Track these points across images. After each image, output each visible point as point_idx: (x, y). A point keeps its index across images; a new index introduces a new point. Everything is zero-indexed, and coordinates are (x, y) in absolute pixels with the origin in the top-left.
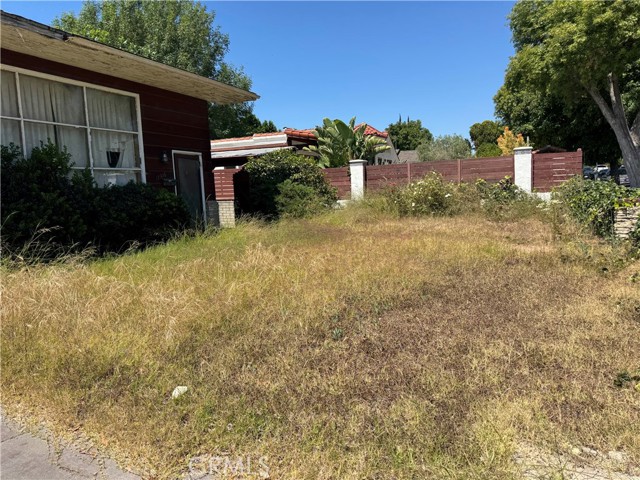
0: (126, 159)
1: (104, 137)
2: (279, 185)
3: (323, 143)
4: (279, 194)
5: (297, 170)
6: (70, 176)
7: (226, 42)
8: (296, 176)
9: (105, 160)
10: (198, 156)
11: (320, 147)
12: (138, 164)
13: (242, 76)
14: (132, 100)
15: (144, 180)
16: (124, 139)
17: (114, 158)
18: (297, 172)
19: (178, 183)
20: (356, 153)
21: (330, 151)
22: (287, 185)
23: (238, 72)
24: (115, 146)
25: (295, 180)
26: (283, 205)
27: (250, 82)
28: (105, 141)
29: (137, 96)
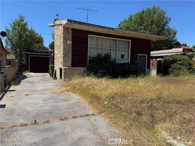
0: (126, 57)
1: (121, 51)
2: (171, 65)
4: (171, 68)
5: (180, 60)
6: (111, 60)
7: (170, 20)
8: (179, 62)
9: (120, 56)
10: (146, 56)
12: (128, 58)
13: (174, 30)
15: (129, 62)
16: (126, 52)
17: (123, 56)
18: (179, 61)
19: (139, 63)
22: (174, 65)
23: (172, 28)
24: (123, 53)
25: (178, 64)
27: (177, 31)
28: (121, 52)
29: (130, 41)
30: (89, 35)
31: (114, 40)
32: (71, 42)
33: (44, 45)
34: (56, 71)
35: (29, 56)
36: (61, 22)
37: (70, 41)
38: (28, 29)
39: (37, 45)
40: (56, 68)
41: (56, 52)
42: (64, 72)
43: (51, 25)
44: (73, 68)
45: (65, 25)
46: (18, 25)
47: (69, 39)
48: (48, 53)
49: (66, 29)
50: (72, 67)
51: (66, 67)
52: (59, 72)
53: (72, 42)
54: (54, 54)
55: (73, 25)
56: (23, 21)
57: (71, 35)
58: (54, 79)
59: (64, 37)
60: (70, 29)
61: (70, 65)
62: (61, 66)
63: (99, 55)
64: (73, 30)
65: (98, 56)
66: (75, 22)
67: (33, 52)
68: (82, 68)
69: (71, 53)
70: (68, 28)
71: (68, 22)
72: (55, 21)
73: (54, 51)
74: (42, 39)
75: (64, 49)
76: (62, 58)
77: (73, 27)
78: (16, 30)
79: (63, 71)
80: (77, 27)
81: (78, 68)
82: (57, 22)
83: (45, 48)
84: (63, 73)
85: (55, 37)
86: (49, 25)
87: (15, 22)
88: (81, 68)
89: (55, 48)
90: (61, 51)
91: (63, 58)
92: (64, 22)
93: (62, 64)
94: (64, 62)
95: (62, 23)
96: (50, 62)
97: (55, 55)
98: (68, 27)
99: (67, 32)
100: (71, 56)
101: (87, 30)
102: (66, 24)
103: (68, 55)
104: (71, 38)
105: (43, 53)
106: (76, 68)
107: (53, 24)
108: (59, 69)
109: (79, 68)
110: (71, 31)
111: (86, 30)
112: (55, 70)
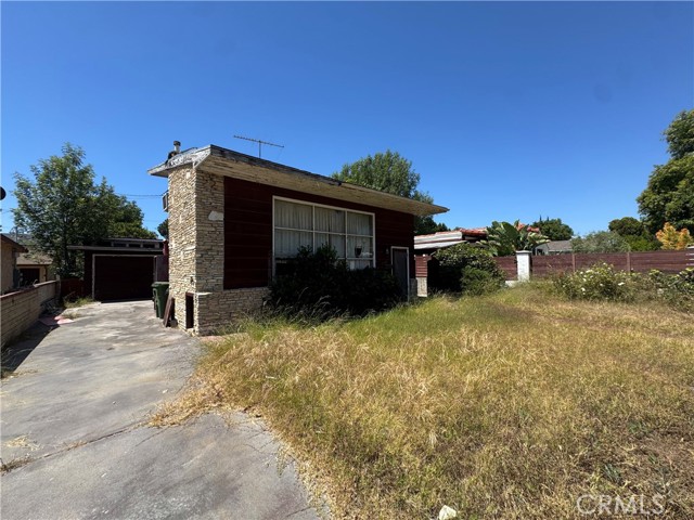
0: (365, 254)
1: (354, 240)
2: (462, 270)
3: (493, 239)
4: (463, 276)
6: (335, 264)
8: (474, 263)
9: (353, 254)
10: (406, 250)
11: (490, 242)
12: (371, 256)
14: (371, 217)
15: (375, 266)
16: (364, 240)
17: (358, 252)
18: (474, 260)
19: (393, 267)
20: (520, 246)
21: (499, 244)
24: (359, 245)
25: (474, 266)
26: (465, 284)
28: (355, 242)
29: (373, 215)
30: (274, 197)
31: (338, 211)
32: (221, 217)
33: (143, 226)
34: (173, 300)
35: (94, 255)
36: (188, 155)
37: (219, 211)
38: (91, 184)
39: (123, 227)
40: (172, 293)
41: (173, 245)
42: (199, 308)
43: (158, 170)
44: (228, 291)
45: (203, 164)
46: (60, 173)
47: (215, 208)
48: (152, 246)
49: (204, 177)
50: (225, 288)
51: (208, 291)
52: (184, 307)
53: (225, 216)
54: (167, 250)
55: (230, 165)
56: (76, 162)
57: (220, 195)
58: (168, 325)
59: (198, 201)
60: (217, 177)
61: (221, 282)
62: (192, 289)
63: (304, 252)
64: (228, 181)
65: (301, 252)
66: (237, 156)
67: (108, 244)
68: (258, 289)
69: (222, 249)
70: (213, 175)
71: (211, 154)
72: (170, 156)
73: (167, 243)
74: (138, 212)
75: (199, 237)
76: (193, 264)
77: (227, 172)
78: (52, 185)
79: (196, 305)
80: (241, 171)
81: (243, 290)
82: (178, 160)
83: (144, 234)
84: (196, 310)
85: (172, 201)
86: (154, 171)
87: (50, 164)
88: (253, 289)
89: (172, 234)
90: (191, 243)
91: (197, 263)
92: (201, 155)
93: (192, 281)
94: (198, 277)
95: (194, 160)
96: (156, 274)
97: (171, 253)
98: (211, 171)
99: (208, 185)
100: (221, 257)
101: (269, 182)
102: (207, 159)
103: (212, 256)
104: (221, 204)
105: (138, 246)
106: (238, 291)
107: (163, 168)
108: (184, 295)
109: (248, 290)
110: (222, 185)
111: (266, 183)
112: (170, 298)
